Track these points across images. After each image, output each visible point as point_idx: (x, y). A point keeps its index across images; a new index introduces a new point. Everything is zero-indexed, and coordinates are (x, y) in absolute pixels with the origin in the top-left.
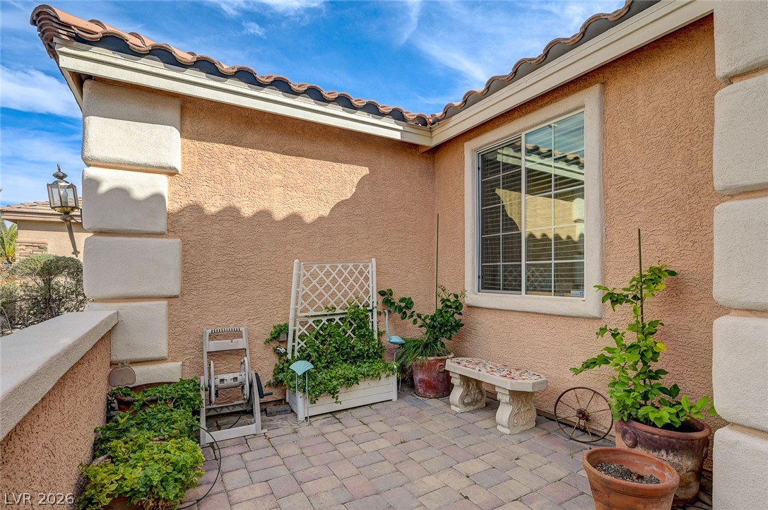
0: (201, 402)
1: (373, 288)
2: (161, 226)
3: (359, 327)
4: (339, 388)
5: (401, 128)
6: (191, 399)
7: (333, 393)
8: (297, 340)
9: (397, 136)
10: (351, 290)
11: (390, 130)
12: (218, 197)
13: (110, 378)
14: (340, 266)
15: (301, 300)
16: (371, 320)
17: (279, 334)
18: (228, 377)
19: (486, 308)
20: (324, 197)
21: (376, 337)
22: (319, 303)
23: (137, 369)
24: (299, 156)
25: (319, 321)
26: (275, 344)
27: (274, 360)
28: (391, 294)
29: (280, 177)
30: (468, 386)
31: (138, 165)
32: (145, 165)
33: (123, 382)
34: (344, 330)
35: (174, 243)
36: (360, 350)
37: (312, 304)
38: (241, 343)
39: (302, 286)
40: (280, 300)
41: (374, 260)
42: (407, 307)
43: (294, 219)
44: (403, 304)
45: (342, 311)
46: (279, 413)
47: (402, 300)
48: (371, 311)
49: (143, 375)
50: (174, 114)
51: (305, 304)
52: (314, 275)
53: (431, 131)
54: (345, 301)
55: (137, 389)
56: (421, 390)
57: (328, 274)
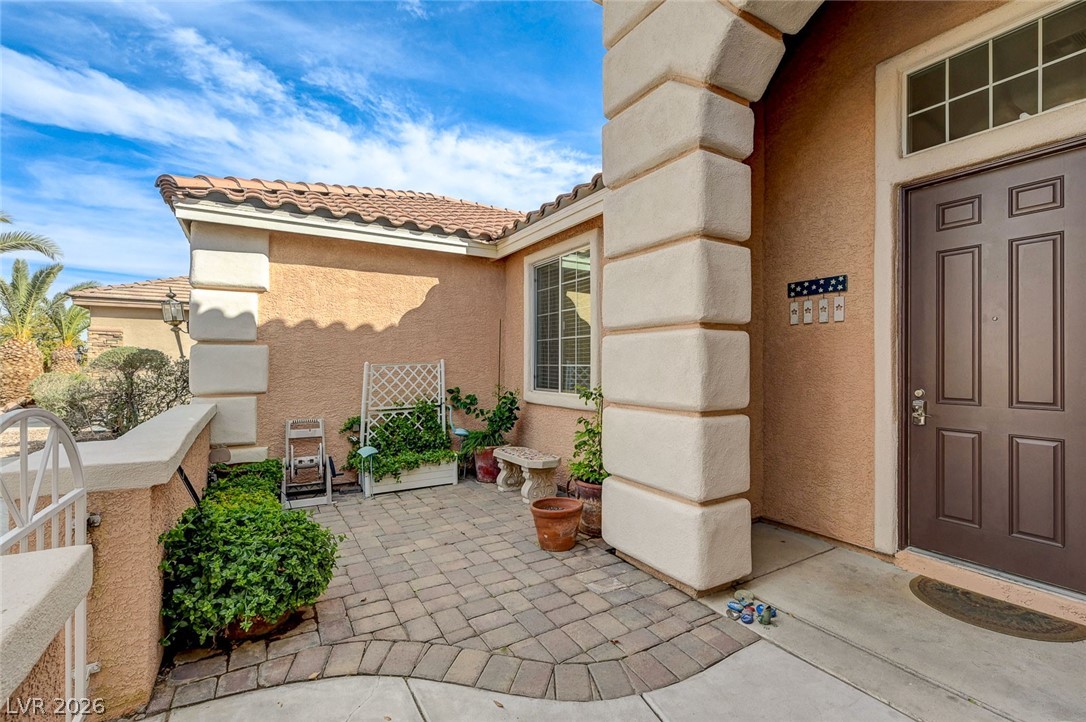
0: (282, 476)
1: (441, 385)
2: (252, 335)
3: (427, 421)
4: (400, 470)
5: (466, 244)
6: (274, 473)
7: (396, 474)
8: (369, 430)
9: (463, 251)
10: (419, 388)
11: (456, 246)
12: (300, 310)
13: (210, 457)
14: (408, 367)
15: (371, 396)
16: (439, 414)
17: (352, 426)
18: (306, 459)
19: (540, 405)
20: (395, 306)
21: (444, 430)
22: (388, 399)
23: (233, 452)
24: (373, 271)
25: (390, 415)
26: (348, 434)
27: (349, 447)
28: (458, 392)
29: (355, 290)
30: (512, 470)
31: (234, 286)
32: (239, 286)
33: (220, 460)
34: (412, 423)
35: (262, 349)
36: (427, 441)
37: (382, 399)
38: (319, 432)
39: (372, 384)
40: (354, 396)
41: (442, 360)
42: (471, 404)
43: (366, 328)
44: (468, 401)
45: (410, 406)
46: (350, 491)
47: (468, 397)
48: (440, 406)
49: (237, 456)
50: (264, 243)
51: (376, 400)
52: (383, 375)
53: (496, 245)
54: (413, 397)
55: (231, 466)
56: (480, 476)
57: (396, 374)
